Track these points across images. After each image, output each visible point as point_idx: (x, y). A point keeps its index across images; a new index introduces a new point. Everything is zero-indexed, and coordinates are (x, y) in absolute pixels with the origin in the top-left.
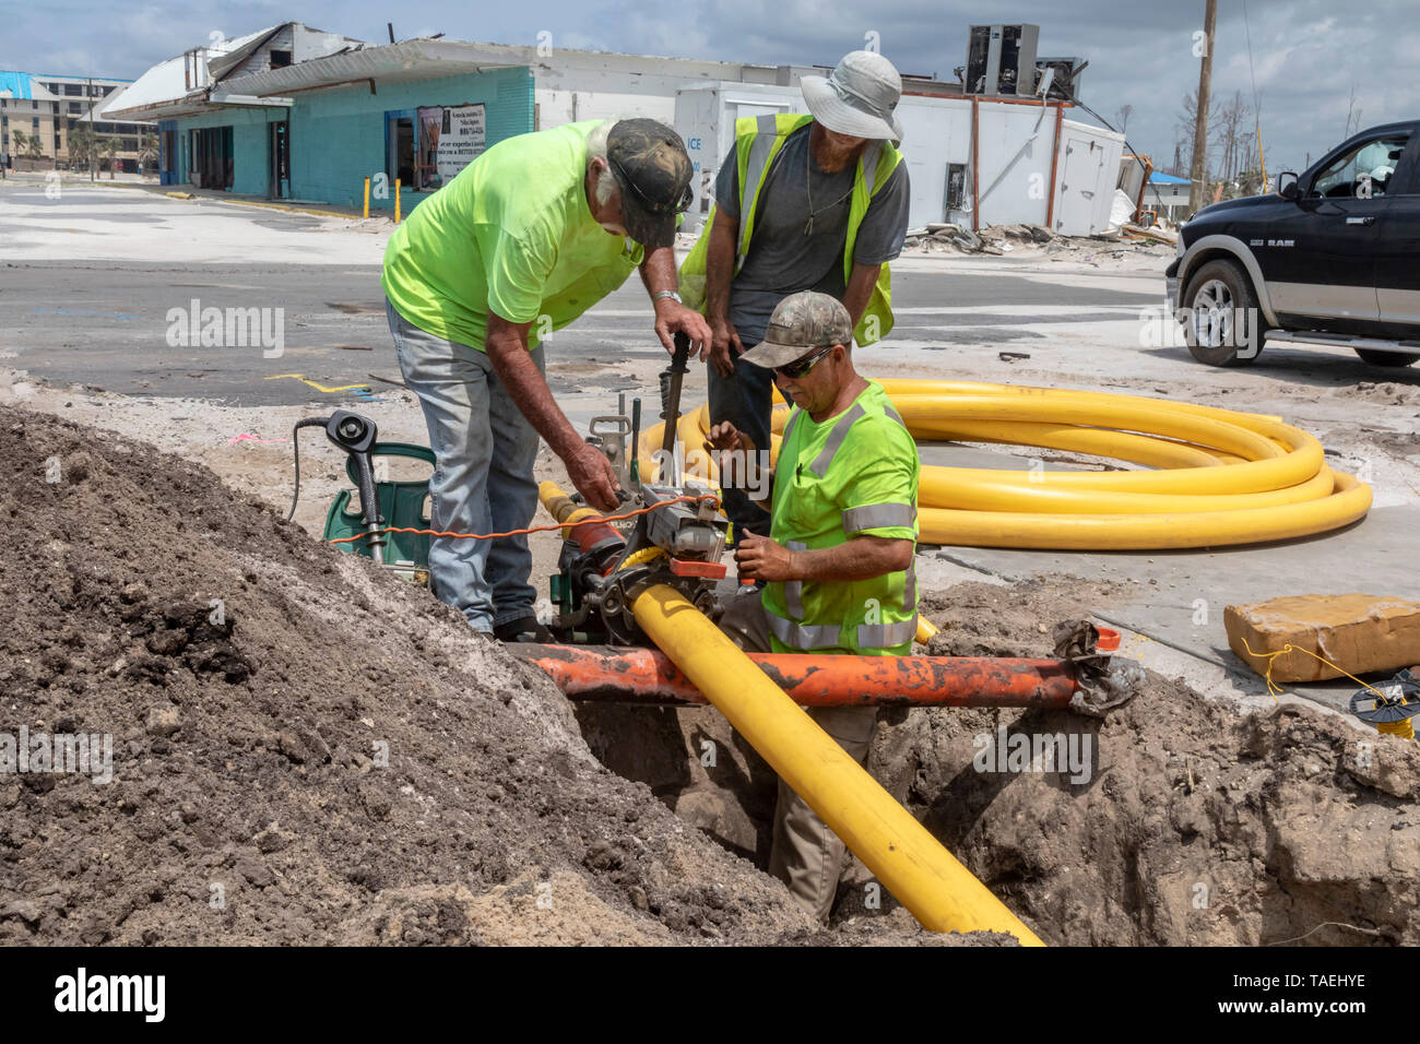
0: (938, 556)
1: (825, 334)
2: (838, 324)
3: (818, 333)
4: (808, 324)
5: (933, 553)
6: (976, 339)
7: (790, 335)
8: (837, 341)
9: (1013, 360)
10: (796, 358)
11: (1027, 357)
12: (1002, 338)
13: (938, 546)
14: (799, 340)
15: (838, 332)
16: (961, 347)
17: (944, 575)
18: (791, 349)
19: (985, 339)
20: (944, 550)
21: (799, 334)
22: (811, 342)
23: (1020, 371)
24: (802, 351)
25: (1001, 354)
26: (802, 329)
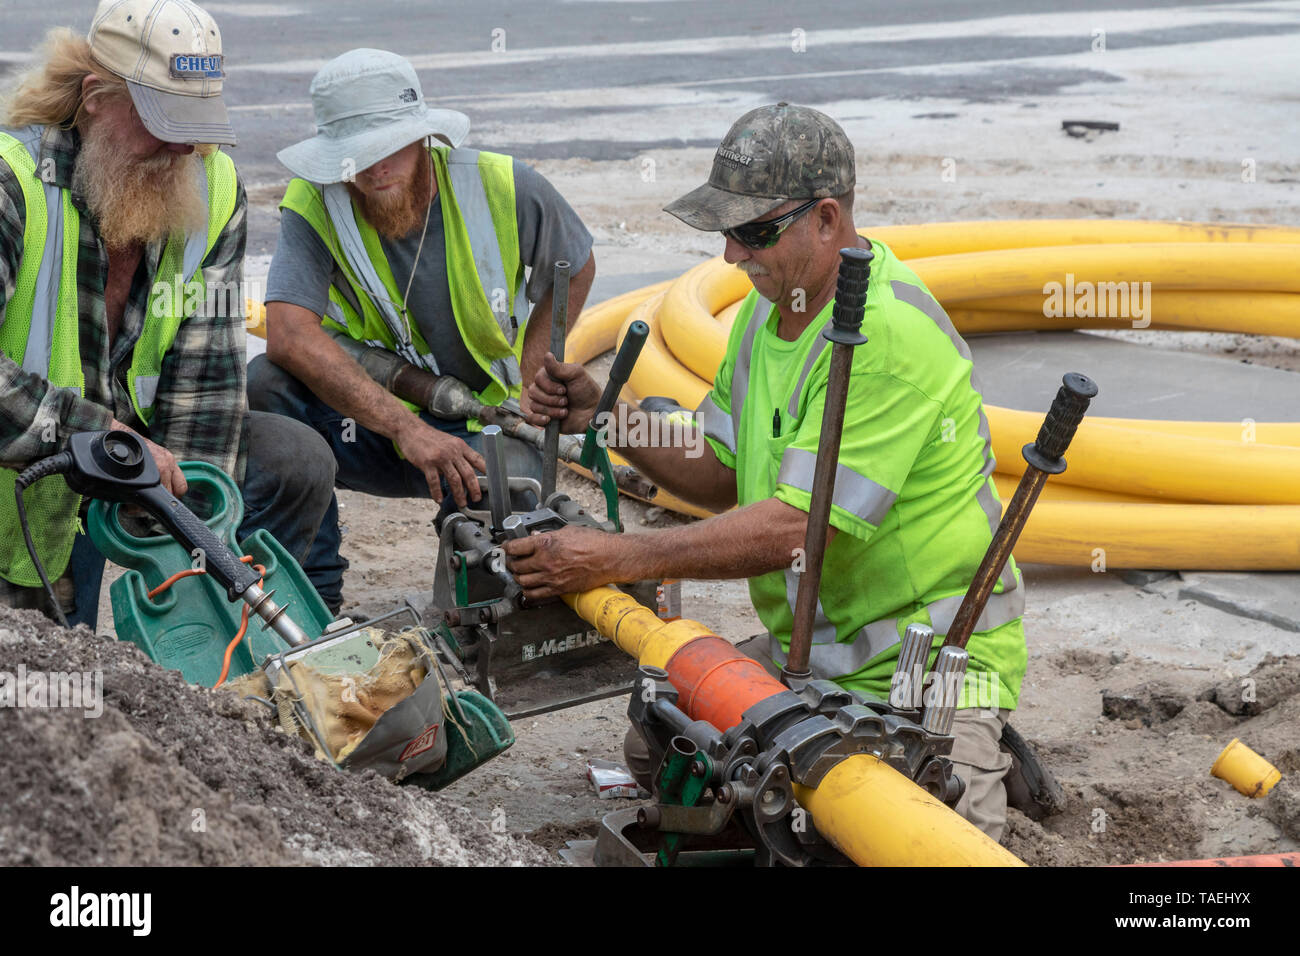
0: (1184, 594)
1: (806, 179)
2: (830, 163)
3: (794, 176)
4: (777, 163)
5: (1171, 587)
6: (1000, 90)
7: (748, 177)
8: (825, 191)
9: (1093, 133)
10: (754, 216)
11: (1114, 127)
12: (1046, 85)
13: (1176, 574)
14: (762, 187)
15: (828, 177)
16: (981, 109)
17: (1207, 633)
18: (748, 201)
19: (1017, 89)
20: (1191, 582)
21: (762, 177)
22: (780, 190)
23: (1113, 159)
24: (764, 206)
25: (1067, 125)
26: (768, 169)
